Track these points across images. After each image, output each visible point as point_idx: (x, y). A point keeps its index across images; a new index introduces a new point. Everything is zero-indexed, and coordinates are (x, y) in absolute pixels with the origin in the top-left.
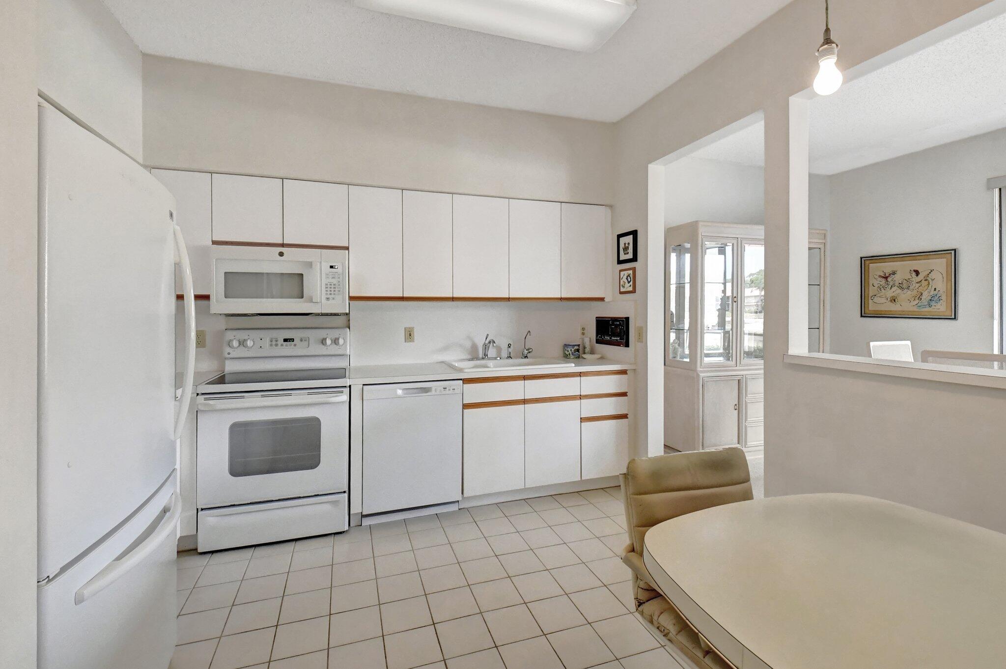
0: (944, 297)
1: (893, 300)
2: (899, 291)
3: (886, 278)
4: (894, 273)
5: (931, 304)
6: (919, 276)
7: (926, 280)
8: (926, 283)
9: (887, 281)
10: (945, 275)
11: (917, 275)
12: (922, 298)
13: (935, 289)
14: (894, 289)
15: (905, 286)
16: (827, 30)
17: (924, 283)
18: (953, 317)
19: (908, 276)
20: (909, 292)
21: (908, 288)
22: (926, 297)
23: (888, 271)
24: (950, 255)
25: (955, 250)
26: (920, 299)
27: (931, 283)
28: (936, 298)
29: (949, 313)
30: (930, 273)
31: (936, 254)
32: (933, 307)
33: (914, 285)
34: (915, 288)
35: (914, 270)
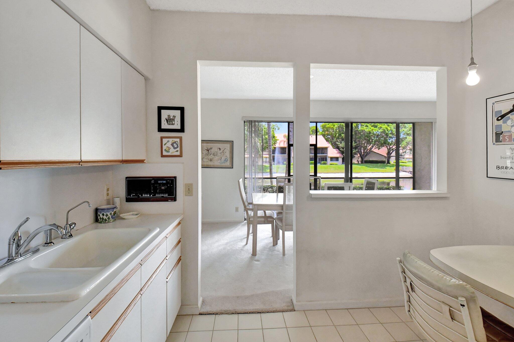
0: (229, 160)
1: (211, 160)
2: (213, 156)
3: (208, 150)
4: (211, 149)
7: (223, 152)
9: (209, 152)
10: (229, 151)
11: (220, 150)
13: (226, 156)
14: (212, 155)
15: (215, 154)
16: (472, 59)
17: (223, 154)
18: (232, 167)
19: (216, 150)
20: (217, 157)
21: (217, 155)
22: (223, 159)
23: (209, 147)
24: (231, 143)
25: (233, 141)
26: (221, 160)
27: (225, 153)
28: (226, 160)
29: (230, 166)
30: (224, 149)
31: (226, 142)
32: (225, 163)
33: (219, 154)
34: (219, 156)
35: (219, 148)
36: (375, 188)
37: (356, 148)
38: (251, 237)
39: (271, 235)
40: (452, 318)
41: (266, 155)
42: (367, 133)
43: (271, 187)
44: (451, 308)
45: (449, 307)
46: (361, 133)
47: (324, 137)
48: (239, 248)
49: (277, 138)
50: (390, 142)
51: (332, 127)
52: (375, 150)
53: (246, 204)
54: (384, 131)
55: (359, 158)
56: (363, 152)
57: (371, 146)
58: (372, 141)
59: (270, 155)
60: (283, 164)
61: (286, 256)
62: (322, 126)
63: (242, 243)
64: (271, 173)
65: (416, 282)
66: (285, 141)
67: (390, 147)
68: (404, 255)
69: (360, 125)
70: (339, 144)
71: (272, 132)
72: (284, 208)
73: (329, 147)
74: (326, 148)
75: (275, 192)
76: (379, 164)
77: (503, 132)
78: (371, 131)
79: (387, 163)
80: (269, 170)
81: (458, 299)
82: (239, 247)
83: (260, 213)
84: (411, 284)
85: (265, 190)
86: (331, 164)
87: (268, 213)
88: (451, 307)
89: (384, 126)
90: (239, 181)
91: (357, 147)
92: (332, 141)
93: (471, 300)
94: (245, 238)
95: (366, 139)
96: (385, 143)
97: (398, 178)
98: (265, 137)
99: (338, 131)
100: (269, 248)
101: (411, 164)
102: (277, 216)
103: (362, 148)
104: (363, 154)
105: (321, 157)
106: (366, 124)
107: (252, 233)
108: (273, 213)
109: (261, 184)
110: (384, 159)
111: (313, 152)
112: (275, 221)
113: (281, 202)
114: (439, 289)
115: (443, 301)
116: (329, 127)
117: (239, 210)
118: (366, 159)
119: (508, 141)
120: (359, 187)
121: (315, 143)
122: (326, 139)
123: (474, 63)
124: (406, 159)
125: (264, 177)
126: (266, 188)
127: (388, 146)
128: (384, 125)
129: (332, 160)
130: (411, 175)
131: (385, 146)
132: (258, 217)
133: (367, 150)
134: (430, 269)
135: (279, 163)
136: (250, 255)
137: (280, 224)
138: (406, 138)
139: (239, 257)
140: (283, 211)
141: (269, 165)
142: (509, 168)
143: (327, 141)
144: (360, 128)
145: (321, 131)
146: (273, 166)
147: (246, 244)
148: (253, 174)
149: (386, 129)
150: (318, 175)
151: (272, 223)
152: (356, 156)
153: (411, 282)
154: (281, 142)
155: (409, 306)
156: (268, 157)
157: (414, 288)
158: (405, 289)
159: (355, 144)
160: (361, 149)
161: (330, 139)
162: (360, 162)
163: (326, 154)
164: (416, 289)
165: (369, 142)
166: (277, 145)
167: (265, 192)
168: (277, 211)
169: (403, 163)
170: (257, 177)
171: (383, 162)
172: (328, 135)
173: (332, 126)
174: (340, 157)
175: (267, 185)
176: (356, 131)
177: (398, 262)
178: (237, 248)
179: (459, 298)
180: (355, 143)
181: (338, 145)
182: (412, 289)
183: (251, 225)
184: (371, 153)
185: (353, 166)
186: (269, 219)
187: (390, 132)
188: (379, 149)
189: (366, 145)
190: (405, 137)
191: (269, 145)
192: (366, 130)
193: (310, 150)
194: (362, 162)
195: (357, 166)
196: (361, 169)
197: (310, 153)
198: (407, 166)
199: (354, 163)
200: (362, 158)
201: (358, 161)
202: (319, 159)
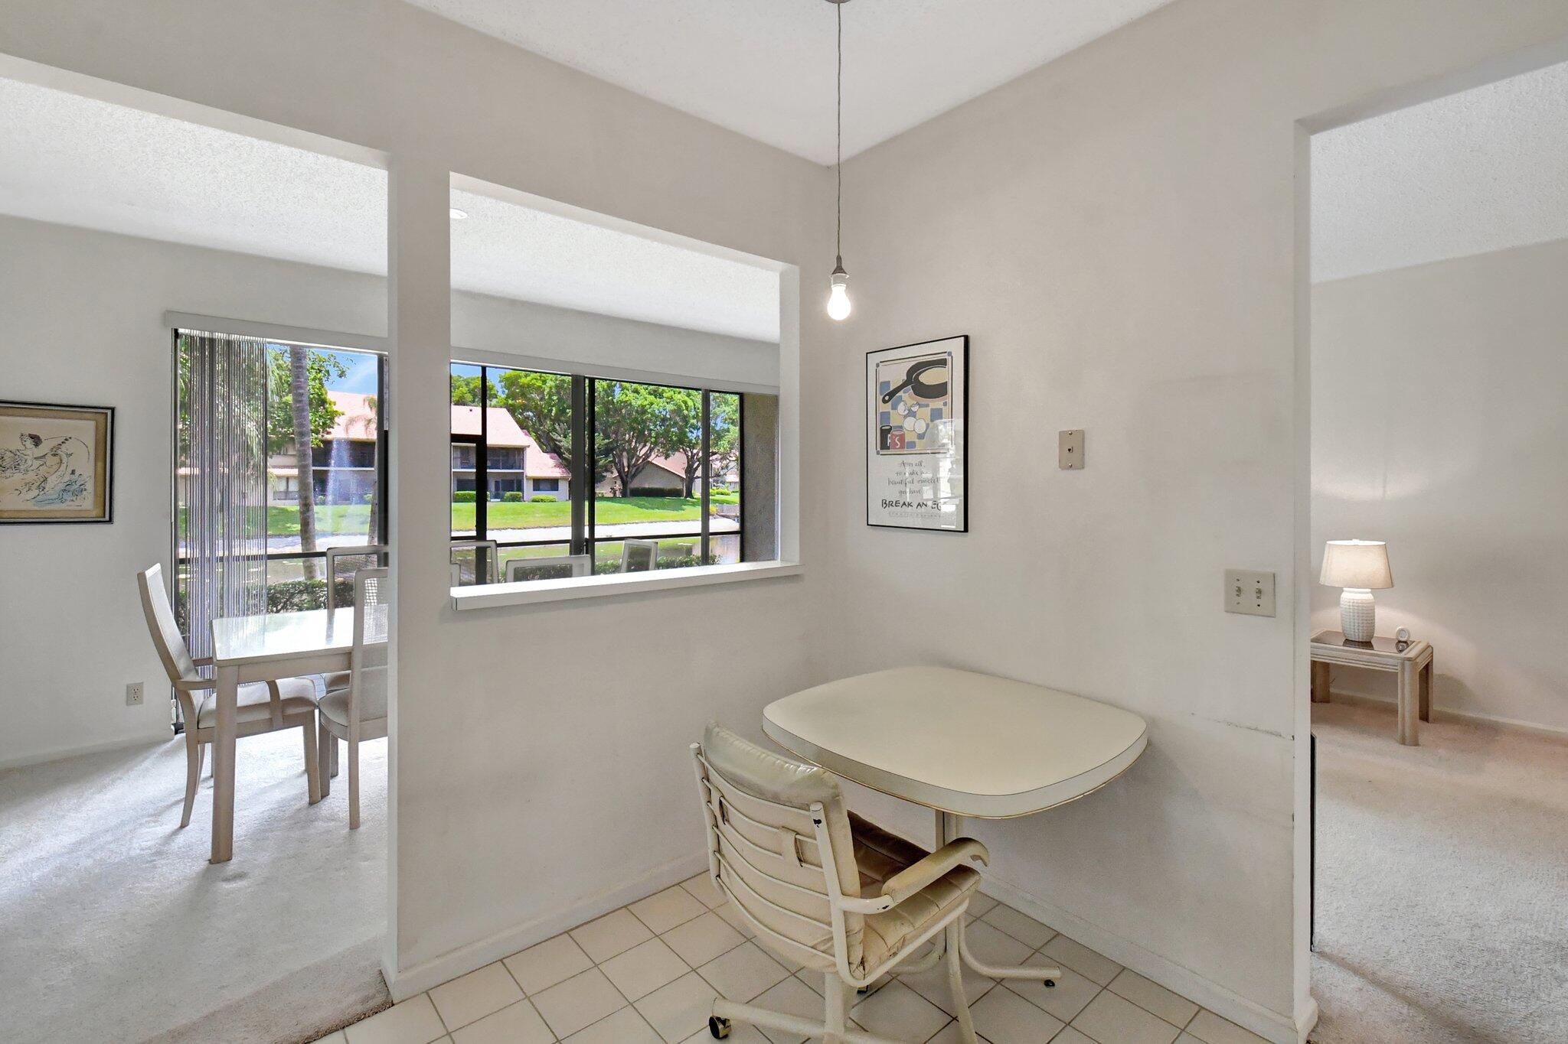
0: (90, 486)
5: (65, 497)
6: (41, 446)
7: (55, 455)
8: (57, 459)
10: (93, 448)
11: (36, 445)
12: (47, 486)
13: (73, 472)
16: (839, 258)
17: (51, 461)
18: (107, 518)
19: (16, 444)
20: (18, 476)
21: (16, 467)
22: (55, 483)
24: (103, 417)
25: (113, 410)
26: (41, 487)
27: (65, 460)
28: (75, 487)
29: (95, 513)
30: (63, 443)
31: (75, 411)
32: (68, 503)
33: (29, 463)
34: (32, 468)
35: (30, 435)
36: (652, 564)
37: (607, 451)
38: (205, 794)
39: (304, 768)
40: (800, 860)
41: (282, 469)
42: (637, 410)
43: (307, 589)
44: (798, 837)
45: (794, 834)
46: (621, 410)
47: (513, 415)
48: (142, 850)
49: (335, 408)
50: (692, 440)
51: (540, 387)
52: (658, 460)
53: (181, 665)
54: (678, 411)
55: (617, 481)
56: (626, 464)
57: (647, 448)
58: (650, 434)
59: (303, 469)
60: (362, 501)
61: (362, 829)
62: (507, 379)
63: (159, 828)
64: (306, 533)
65: (732, 794)
66: (369, 421)
67: (692, 452)
68: (708, 732)
69: (618, 385)
70: (559, 438)
71: (313, 383)
72: (357, 659)
73: (529, 446)
74: (520, 450)
75: (325, 605)
76: (667, 500)
77: (891, 429)
78: (648, 406)
79: (686, 497)
80: (297, 527)
81: (808, 810)
82: (144, 844)
83: (250, 693)
84: (721, 802)
85: (278, 600)
86: (534, 501)
87: (287, 686)
88: (798, 834)
89: (680, 396)
90: (142, 577)
91: (612, 450)
92: (539, 429)
93: (831, 804)
94: (177, 803)
95: (633, 429)
96: (681, 441)
97: (706, 535)
98: (284, 399)
99: (555, 398)
100: (291, 817)
101: (736, 498)
102: (328, 692)
103: (625, 454)
104: (626, 470)
105: (505, 478)
106: (635, 386)
107: (212, 776)
108: (312, 685)
109: (254, 581)
110: (680, 486)
111: (473, 459)
112: (317, 712)
113: (343, 639)
114: (775, 799)
115: (784, 825)
116: (529, 386)
117: (147, 693)
118: (635, 484)
119: (899, 448)
120: (612, 564)
121: (479, 432)
122: (518, 422)
123: (842, 269)
124: (729, 484)
125: (271, 551)
126: (281, 592)
127: (688, 449)
128: (680, 393)
129: (539, 486)
130: (735, 526)
131: (681, 450)
132: (239, 708)
133: (638, 460)
134: (759, 753)
135: (345, 498)
136: (203, 864)
137: (338, 718)
138: (729, 432)
139: (146, 885)
140: (352, 672)
141: (298, 508)
142: (900, 505)
143: (522, 428)
144: (618, 395)
145: (504, 396)
146: (317, 509)
147: (183, 826)
148: (221, 541)
149: (683, 405)
150: (490, 535)
151: (306, 721)
152: (608, 475)
153: (722, 799)
154: (352, 421)
155: (717, 863)
156: (294, 477)
157: (729, 811)
158: (708, 822)
159: (606, 441)
160: (620, 456)
161: (532, 420)
162: (618, 494)
163: (519, 469)
164: (732, 813)
165: (642, 438)
166: (337, 433)
167: (279, 607)
168: (327, 675)
169: (723, 494)
170: (236, 552)
171: (676, 493)
172: (525, 408)
173: (539, 383)
174: (563, 479)
175: (290, 581)
176: (608, 402)
177: (692, 755)
178: (133, 853)
179: (812, 808)
180: (607, 436)
181: (557, 443)
182: (723, 816)
183: (208, 747)
184: (648, 469)
185: (597, 504)
186: (292, 711)
187: (693, 413)
188: (666, 458)
189: (633, 444)
190: (726, 428)
191: (296, 429)
192: (633, 403)
193: (462, 454)
194: (624, 494)
195: (610, 504)
196: (623, 512)
197: (462, 463)
198: (728, 503)
199: (600, 495)
200: (624, 483)
201: (614, 491)
202: (497, 483)
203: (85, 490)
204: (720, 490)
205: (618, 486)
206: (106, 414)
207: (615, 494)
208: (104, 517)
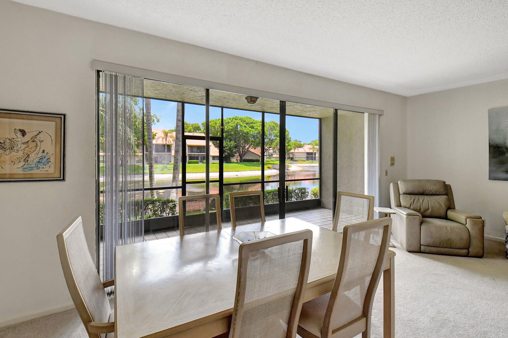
0: (52, 160)
5: (39, 166)
6: (26, 136)
7: (34, 141)
8: (34, 144)
10: (53, 138)
12: (29, 160)
13: (43, 151)
17: (32, 145)
18: (62, 178)
21: (12, 148)
22: (34, 158)
24: (59, 120)
25: (64, 115)
26: (26, 160)
27: (39, 144)
28: (44, 160)
29: (57, 175)
30: (38, 134)
31: (45, 116)
32: (41, 169)
33: (19, 146)
34: (21, 149)
35: (20, 129)
42: (245, 133)
43: (153, 202)
46: (240, 133)
51: (215, 126)
52: (252, 150)
55: (238, 157)
56: (241, 151)
57: (248, 146)
58: (249, 141)
59: (150, 152)
66: (164, 138)
73: (211, 146)
78: (249, 132)
86: (213, 163)
91: (237, 147)
95: (244, 139)
103: (241, 148)
104: (241, 153)
106: (245, 125)
110: (259, 159)
116: (212, 126)
118: (244, 158)
129: (213, 159)
133: (245, 150)
144: (239, 128)
145: (203, 129)
152: (235, 155)
154: (159, 138)
160: (239, 149)
162: (239, 161)
163: (208, 153)
165: (246, 141)
169: (273, 161)
171: (258, 161)
176: (236, 131)
180: (235, 142)
184: (248, 152)
188: (255, 149)
189: (244, 144)
192: (244, 131)
193: (191, 148)
194: (241, 161)
195: (236, 164)
196: (241, 167)
197: (191, 151)
198: (275, 164)
199: (233, 162)
200: (241, 157)
201: (237, 160)
202: (201, 158)
203: (50, 162)
204: (271, 160)
205: (239, 158)
206: (61, 118)
207: (237, 161)
208: (60, 177)
